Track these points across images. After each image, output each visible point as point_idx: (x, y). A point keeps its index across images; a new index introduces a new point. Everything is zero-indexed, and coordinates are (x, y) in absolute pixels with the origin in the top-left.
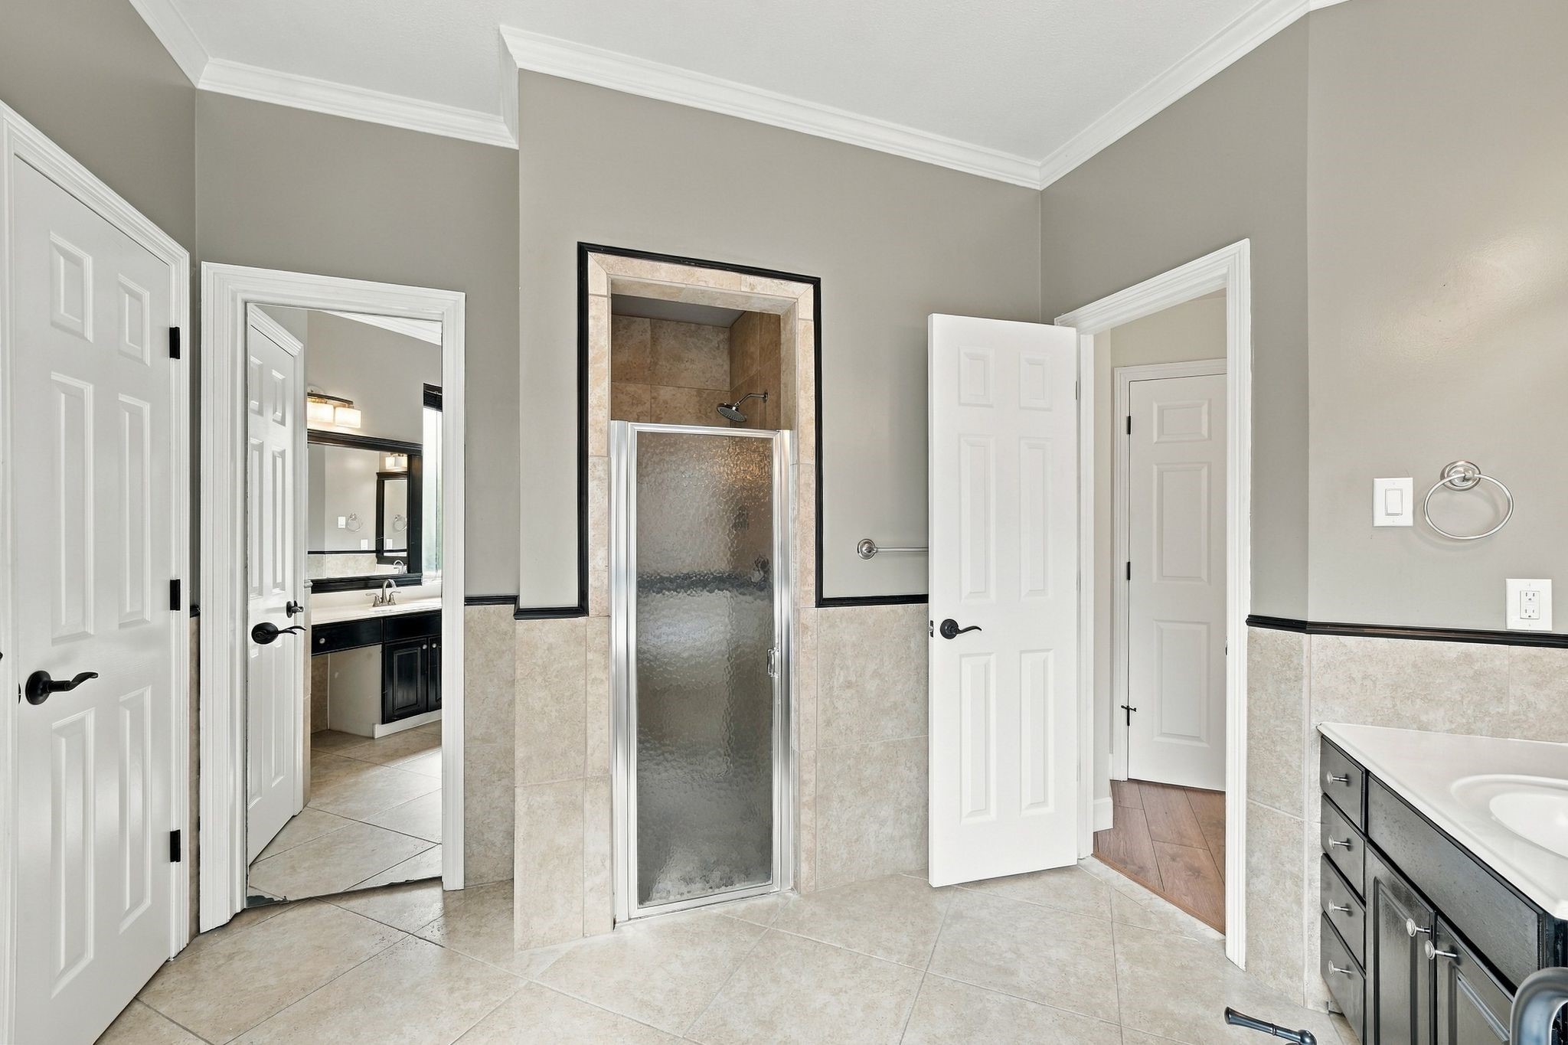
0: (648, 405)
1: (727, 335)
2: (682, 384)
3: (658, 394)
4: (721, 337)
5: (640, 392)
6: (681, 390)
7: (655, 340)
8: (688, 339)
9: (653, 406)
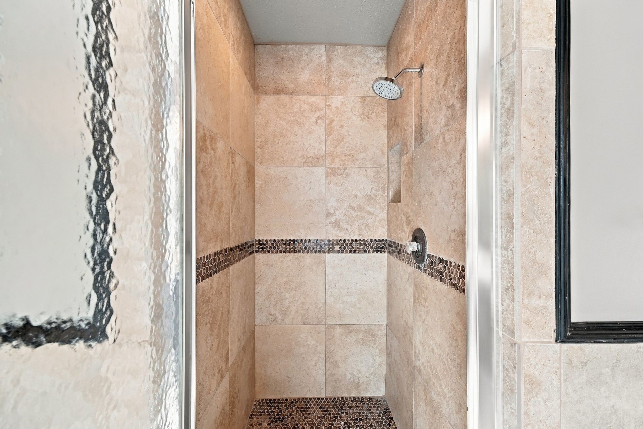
0: (324, 111)
1: (385, 52)
2: (349, 94)
3: (332, 103)
4: (381, 54)
5: (318, 101)
6: (349, 98)
7: (329, 61)
8: (354, 58)
9: (328, 112)
